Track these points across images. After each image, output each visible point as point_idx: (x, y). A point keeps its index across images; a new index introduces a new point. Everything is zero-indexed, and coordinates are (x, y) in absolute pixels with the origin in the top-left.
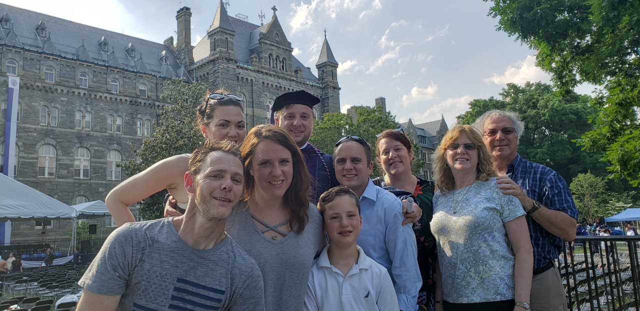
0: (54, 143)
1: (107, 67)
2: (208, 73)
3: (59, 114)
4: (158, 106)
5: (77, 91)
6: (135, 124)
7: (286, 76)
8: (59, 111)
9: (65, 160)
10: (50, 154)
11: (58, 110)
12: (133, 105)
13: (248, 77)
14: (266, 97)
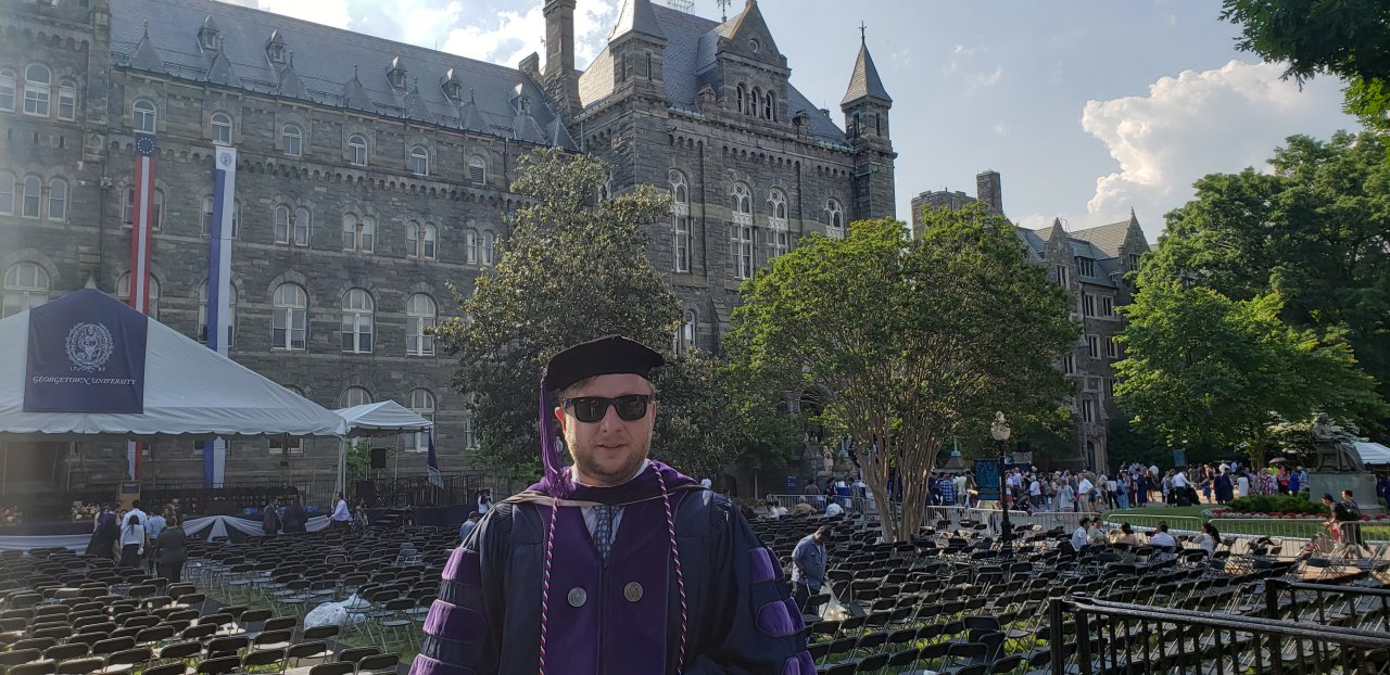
0: (302, 280)
1: (404, 121)
2: (609, 131)
3: (310, 220)
4: (509, 201)
5: (345, 173)
6: (463, 240)
7: (774, 132)
8: (310, 216)
9: (324, 316)
10: (294, 303)
11: (310, 212)
12: (458, 200)
13: (692, 137)
14: (730, 179)
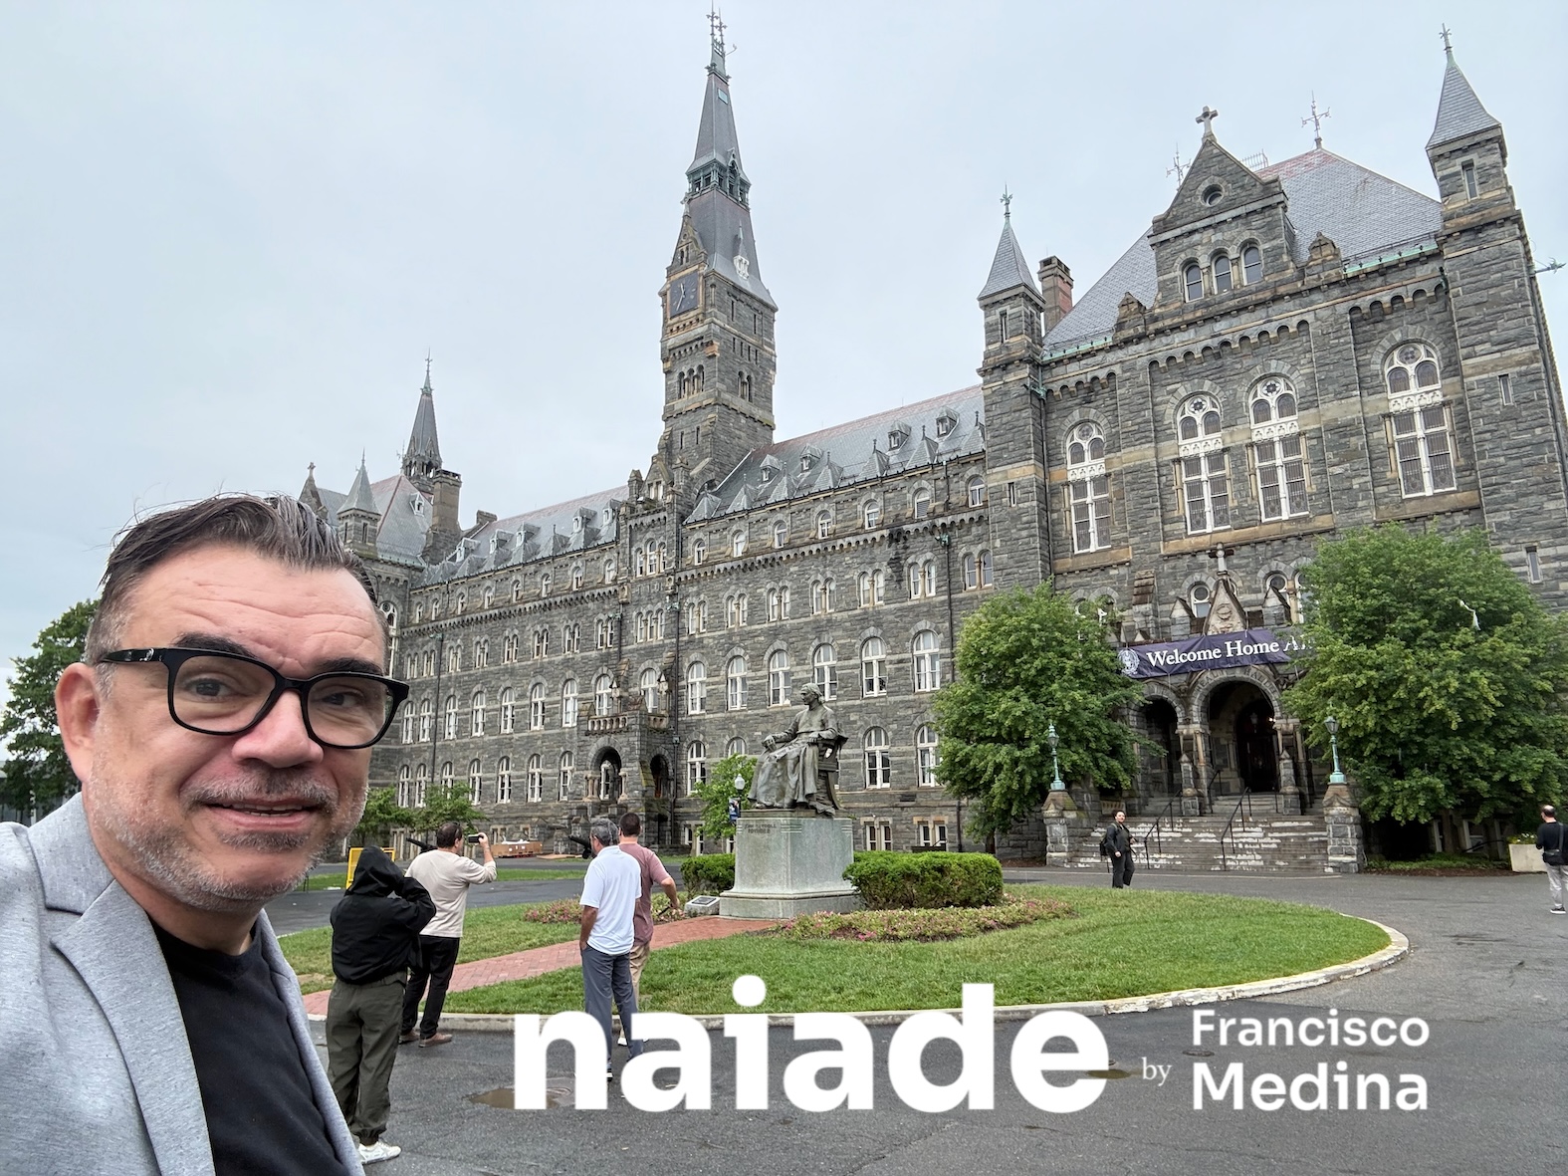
0: (786, 646)
3: (790, 596)
4: (944, 525)
5: (806, 550)
9: (800, 673)
11: (789, 590)
13: (1096, 374)
14: (1173, 400)
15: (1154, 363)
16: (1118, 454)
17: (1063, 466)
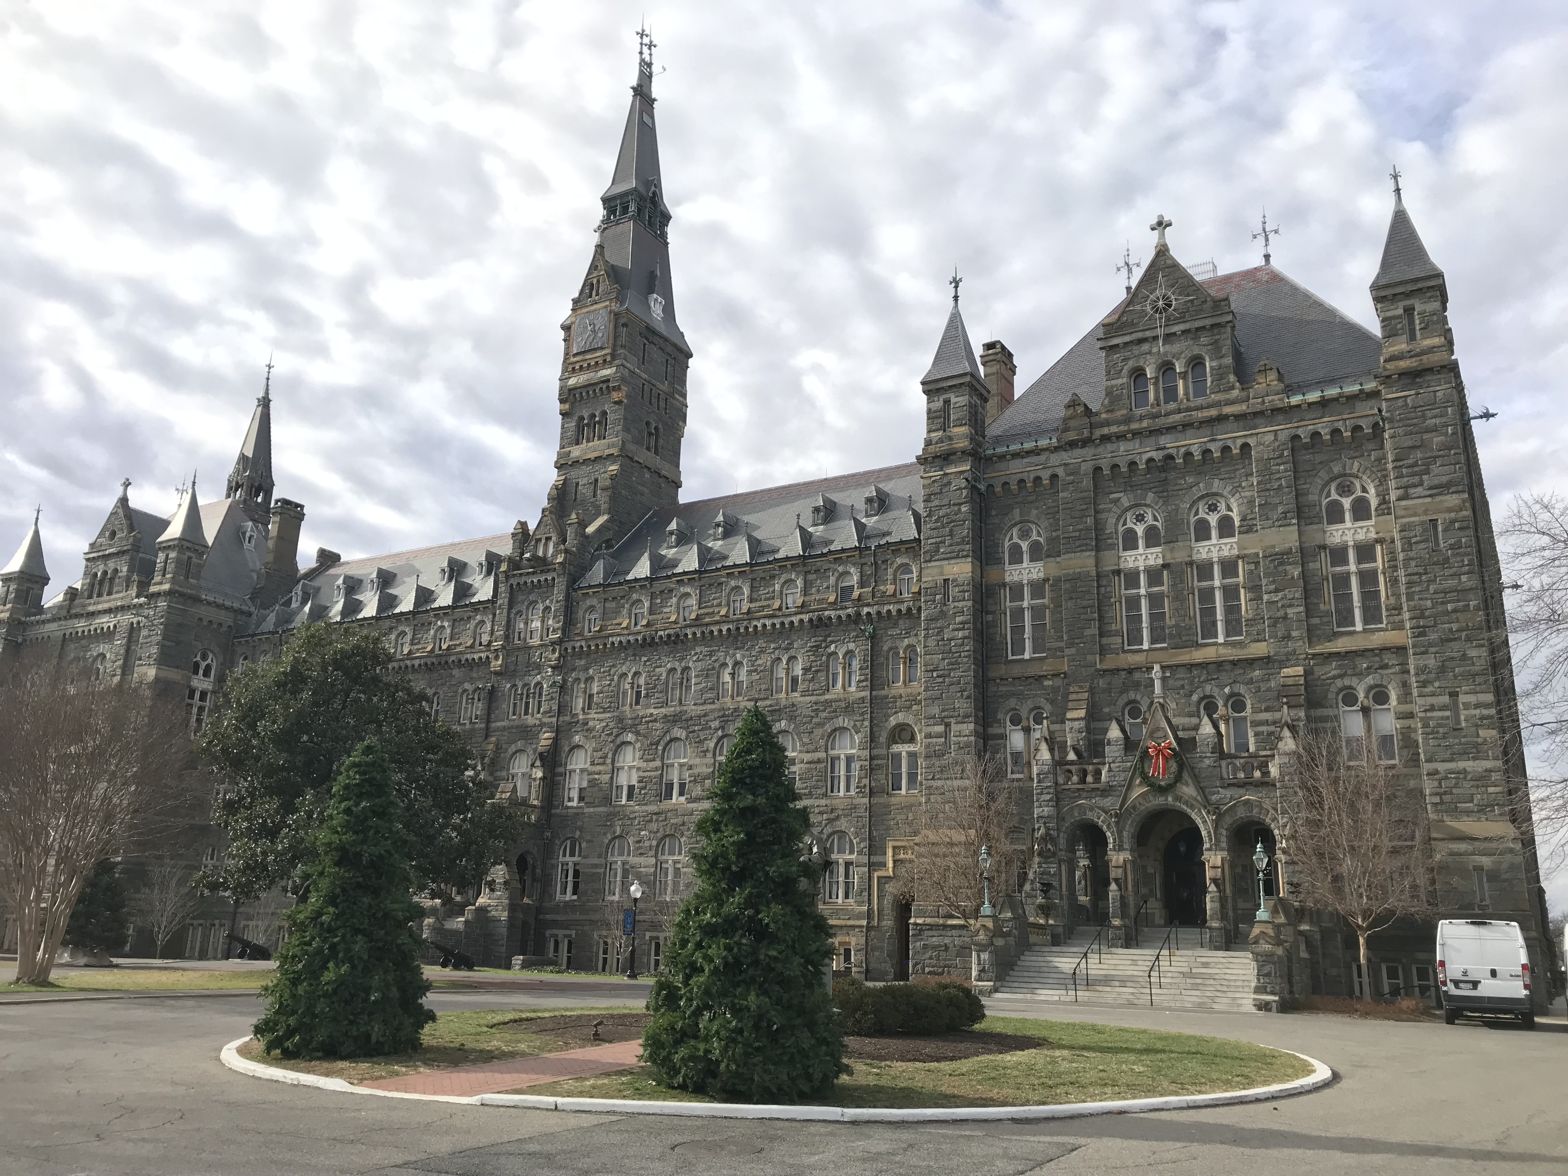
4: (869, 614)
9: (699, 766)
10: (679, 757)
11: (692, 671)
12: (817, 627)
13: (1040, 473)
14: (1115, 509)
15: (1098, 469)
16: (1058, 559)
17: (1000, 566)
